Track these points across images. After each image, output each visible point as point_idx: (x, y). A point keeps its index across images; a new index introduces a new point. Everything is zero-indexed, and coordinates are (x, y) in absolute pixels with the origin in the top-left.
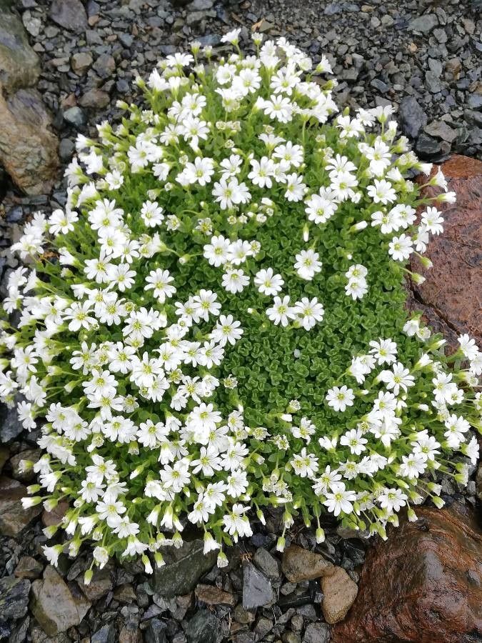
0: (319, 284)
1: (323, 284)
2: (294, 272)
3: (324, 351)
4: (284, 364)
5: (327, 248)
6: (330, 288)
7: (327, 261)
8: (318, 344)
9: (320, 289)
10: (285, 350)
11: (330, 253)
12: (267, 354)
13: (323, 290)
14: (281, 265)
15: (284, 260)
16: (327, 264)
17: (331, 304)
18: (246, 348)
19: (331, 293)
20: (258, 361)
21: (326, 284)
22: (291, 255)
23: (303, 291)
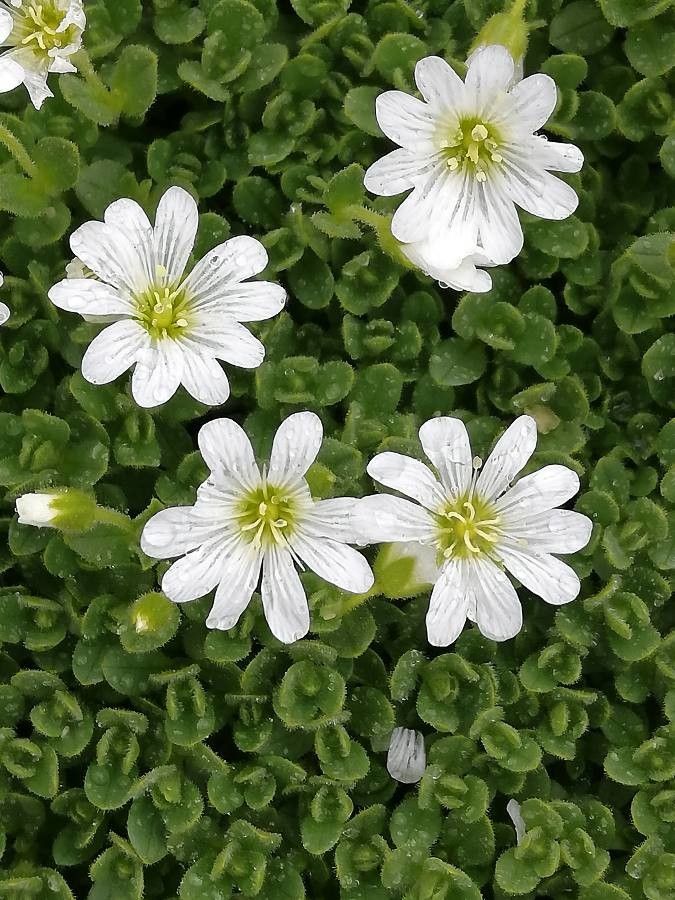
0: (556, 283)
1: (588, 277)
2: (371, 218)
3: (593, 745)
4: (314, 844)
5: (617, 19)
6: (636, 304)
7: (617, 120)
8: (547, 705)
9: (563, 317)
10: (320, 750)
11: (638, 61)
12: (192, 773)
13: (585, 323)
14: (288, 148)
15: (312, 114)
16: (615, 140)
17: (641, 419)
18: (41, 740)
19: (644, 341)
20: (133, 824)
21: (605, 280)
22: (357, 80)
23: (447, 331)
